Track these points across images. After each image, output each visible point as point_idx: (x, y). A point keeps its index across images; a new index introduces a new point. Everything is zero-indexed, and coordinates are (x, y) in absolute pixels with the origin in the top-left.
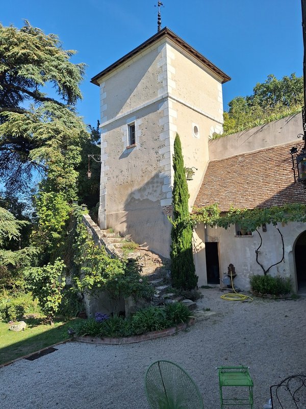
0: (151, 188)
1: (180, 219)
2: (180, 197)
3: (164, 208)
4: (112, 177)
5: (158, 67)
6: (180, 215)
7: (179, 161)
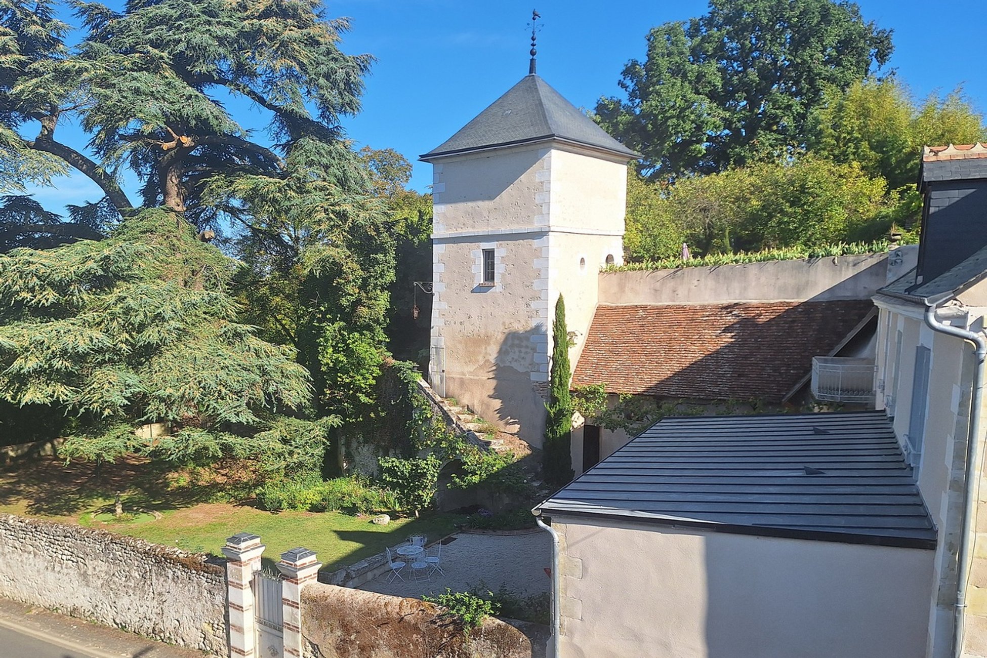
0: (517, 353)
1: (559, 405)
2: (561, 380)
3: (535, 384)
4: (452, 322)
5: (537, 180)
6: (559, 401)
7: (561, 332)
